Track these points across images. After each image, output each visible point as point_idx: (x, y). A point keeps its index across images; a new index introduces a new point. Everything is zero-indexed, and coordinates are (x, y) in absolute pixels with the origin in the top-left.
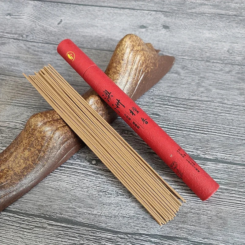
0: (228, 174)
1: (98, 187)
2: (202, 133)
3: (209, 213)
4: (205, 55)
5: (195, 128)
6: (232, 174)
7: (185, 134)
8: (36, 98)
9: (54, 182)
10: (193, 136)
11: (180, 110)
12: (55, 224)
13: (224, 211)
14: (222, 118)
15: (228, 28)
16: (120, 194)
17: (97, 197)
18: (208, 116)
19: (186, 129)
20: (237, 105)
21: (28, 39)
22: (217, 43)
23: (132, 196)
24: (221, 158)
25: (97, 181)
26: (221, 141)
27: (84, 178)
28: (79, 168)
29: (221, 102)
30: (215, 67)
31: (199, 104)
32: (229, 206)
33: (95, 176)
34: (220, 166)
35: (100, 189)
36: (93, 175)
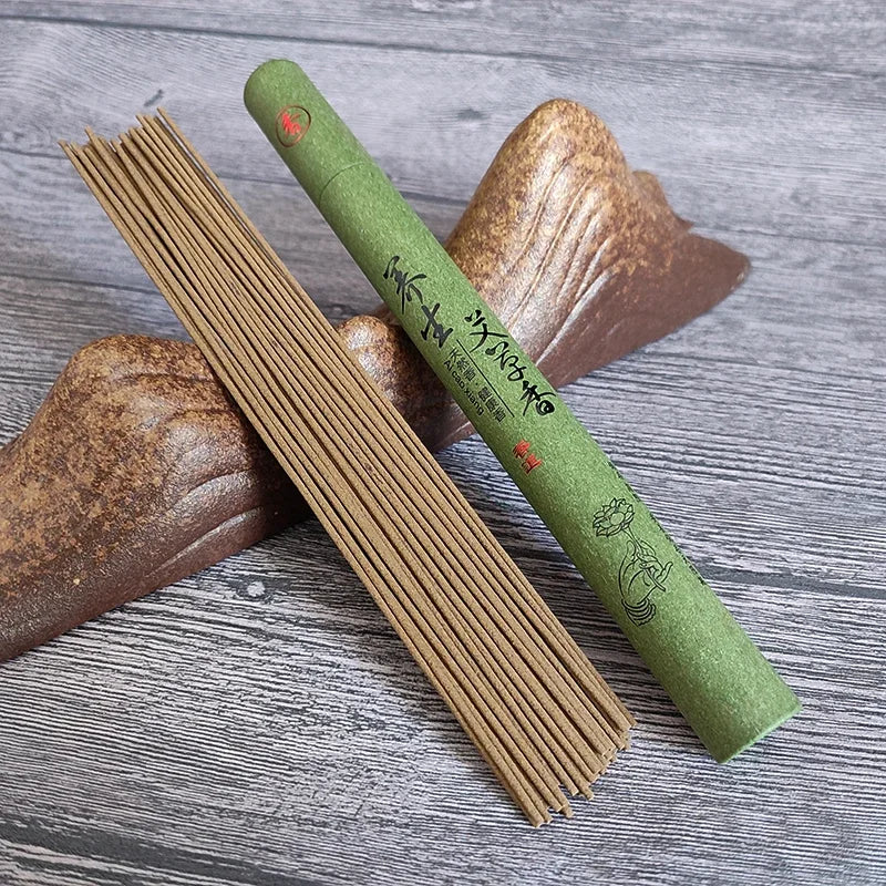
0: (843, 635)
1: (270, 689)
2: (719, 477)
3: (775, 798)
4: (707, 209)
5: (689, 458)
6: (856, 633)
7: (647, 480)
8: (26, 343)
9: (68, 675)
10: (681, 488)
11: (623, 390)
12: (53, 860)
13: (841, 788)
14: (795, 422)
15: (787, 115)
16: (367, 720)
17: (262, 735)
18: (738, 414)
19: (650, 462)
20: (849, 374)
21: (23, 145)
22: (749, 170)
23: (421, 731)
24: (806, 572)
25: (264, 667)
26: (800, 505)
27: (208, 654)
28: (190, 613)
29: (784, 365)
30: (750, 246)
31: (699, 371)
32: (858, 765)
33: (256, 646)
34: (804, 601)
35: (278, 700)
36: (249, 639)
